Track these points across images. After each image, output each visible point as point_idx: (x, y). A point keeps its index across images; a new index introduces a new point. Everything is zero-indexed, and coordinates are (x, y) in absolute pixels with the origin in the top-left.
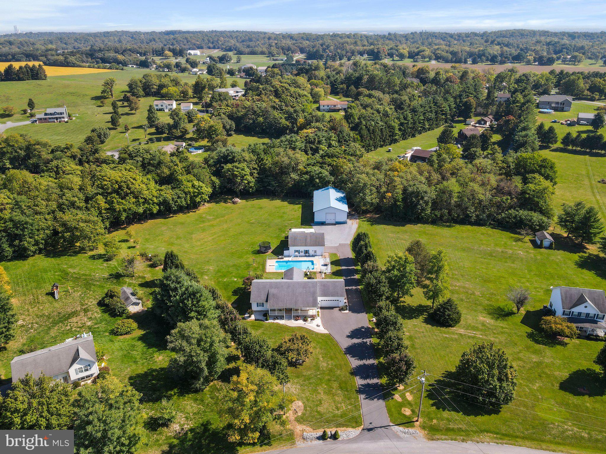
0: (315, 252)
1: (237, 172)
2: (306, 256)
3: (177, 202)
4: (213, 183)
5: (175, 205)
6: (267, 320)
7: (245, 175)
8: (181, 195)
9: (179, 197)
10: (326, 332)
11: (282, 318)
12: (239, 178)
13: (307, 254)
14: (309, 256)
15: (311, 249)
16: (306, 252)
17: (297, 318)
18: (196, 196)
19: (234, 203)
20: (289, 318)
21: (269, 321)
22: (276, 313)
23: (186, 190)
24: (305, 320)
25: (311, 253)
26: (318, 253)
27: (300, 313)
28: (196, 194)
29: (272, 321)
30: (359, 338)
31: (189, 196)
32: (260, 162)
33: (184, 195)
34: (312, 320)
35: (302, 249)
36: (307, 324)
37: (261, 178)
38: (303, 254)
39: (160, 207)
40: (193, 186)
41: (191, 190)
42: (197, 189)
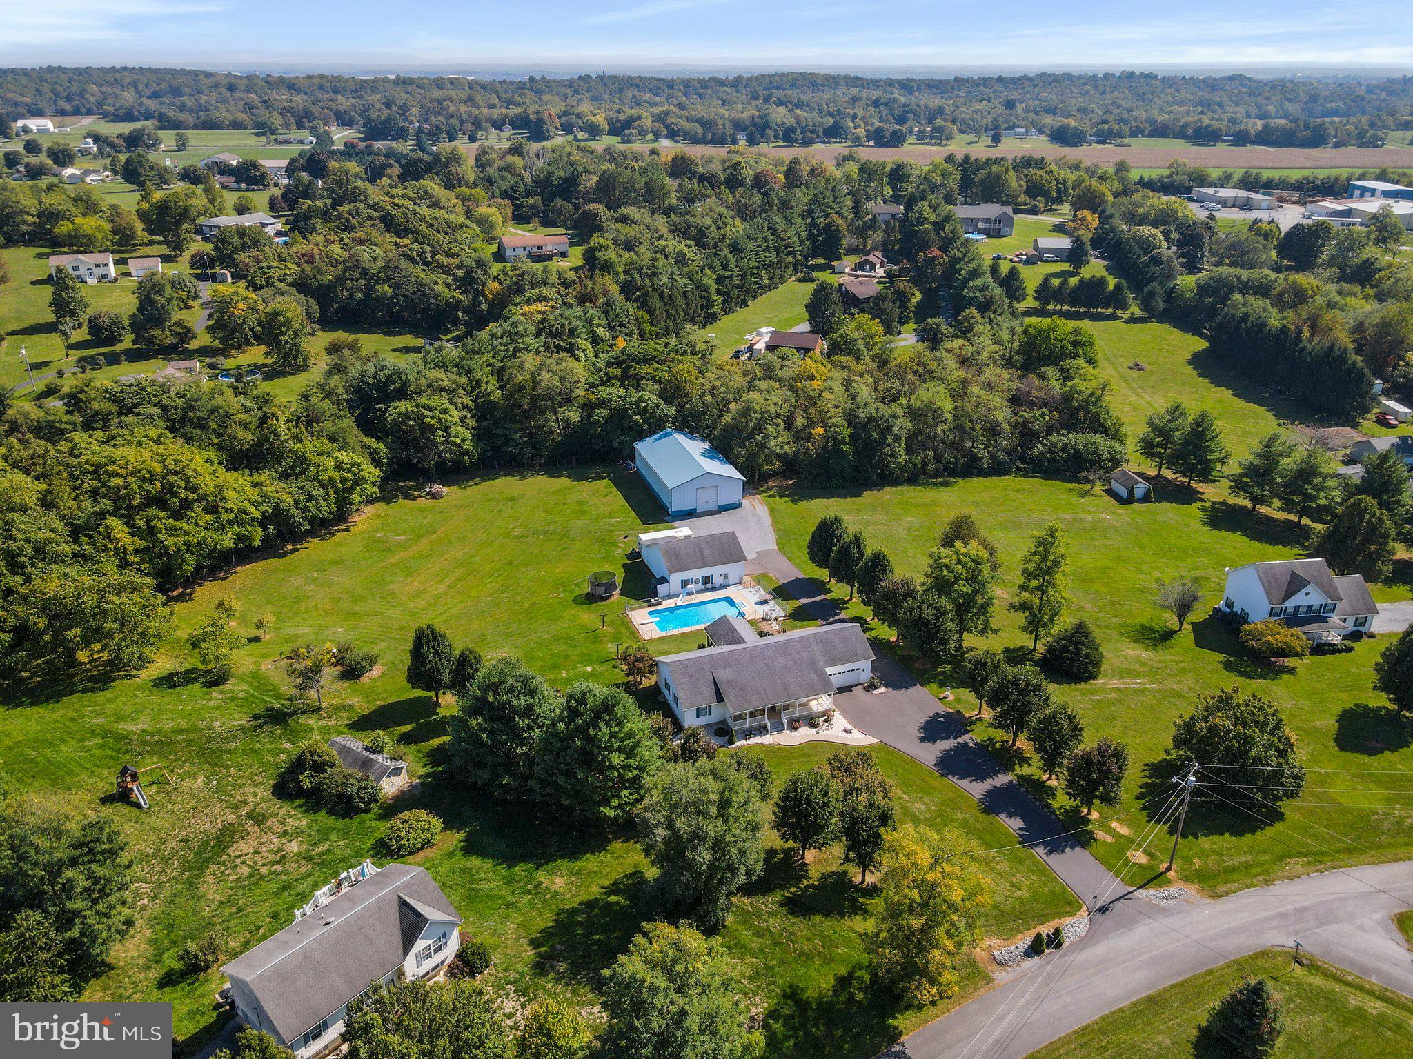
0: (726, 576)
1: (433, 418)
2: (707, 590)
3: (307, 509)
4: (374, 455)
5: (305, 519)
6: (731, 742)
7: (451, 424)
8: (314, 492)
9: (311, 498)
10: (871, 740)
11: (762, 730)
12: (440, 433)
13: (709, 586)
14: (714, 589)
15: (717, 572)
16: (707, 580)
17: (793, 725)
18: (351, 490)
19: (434, 496)
20: (779, 728)
21: (738, 744)
22: (748, 723)
23: (324, 477)
24: (812, 724)
25: (718, 580)
26: (732, 579)
27: (798, 713)
28: (349, 484)
29: (744, 742)
30: (946, 738)
31: (332, 491)
33: (322, 491)
34: (827, 721)
35: (698, 574)
36: (820, 732)
37: (482, 428)
38: (700, 586)
39: (266, 530)
40: (339, 467)
41: (337, 476)
42: (350, 471)
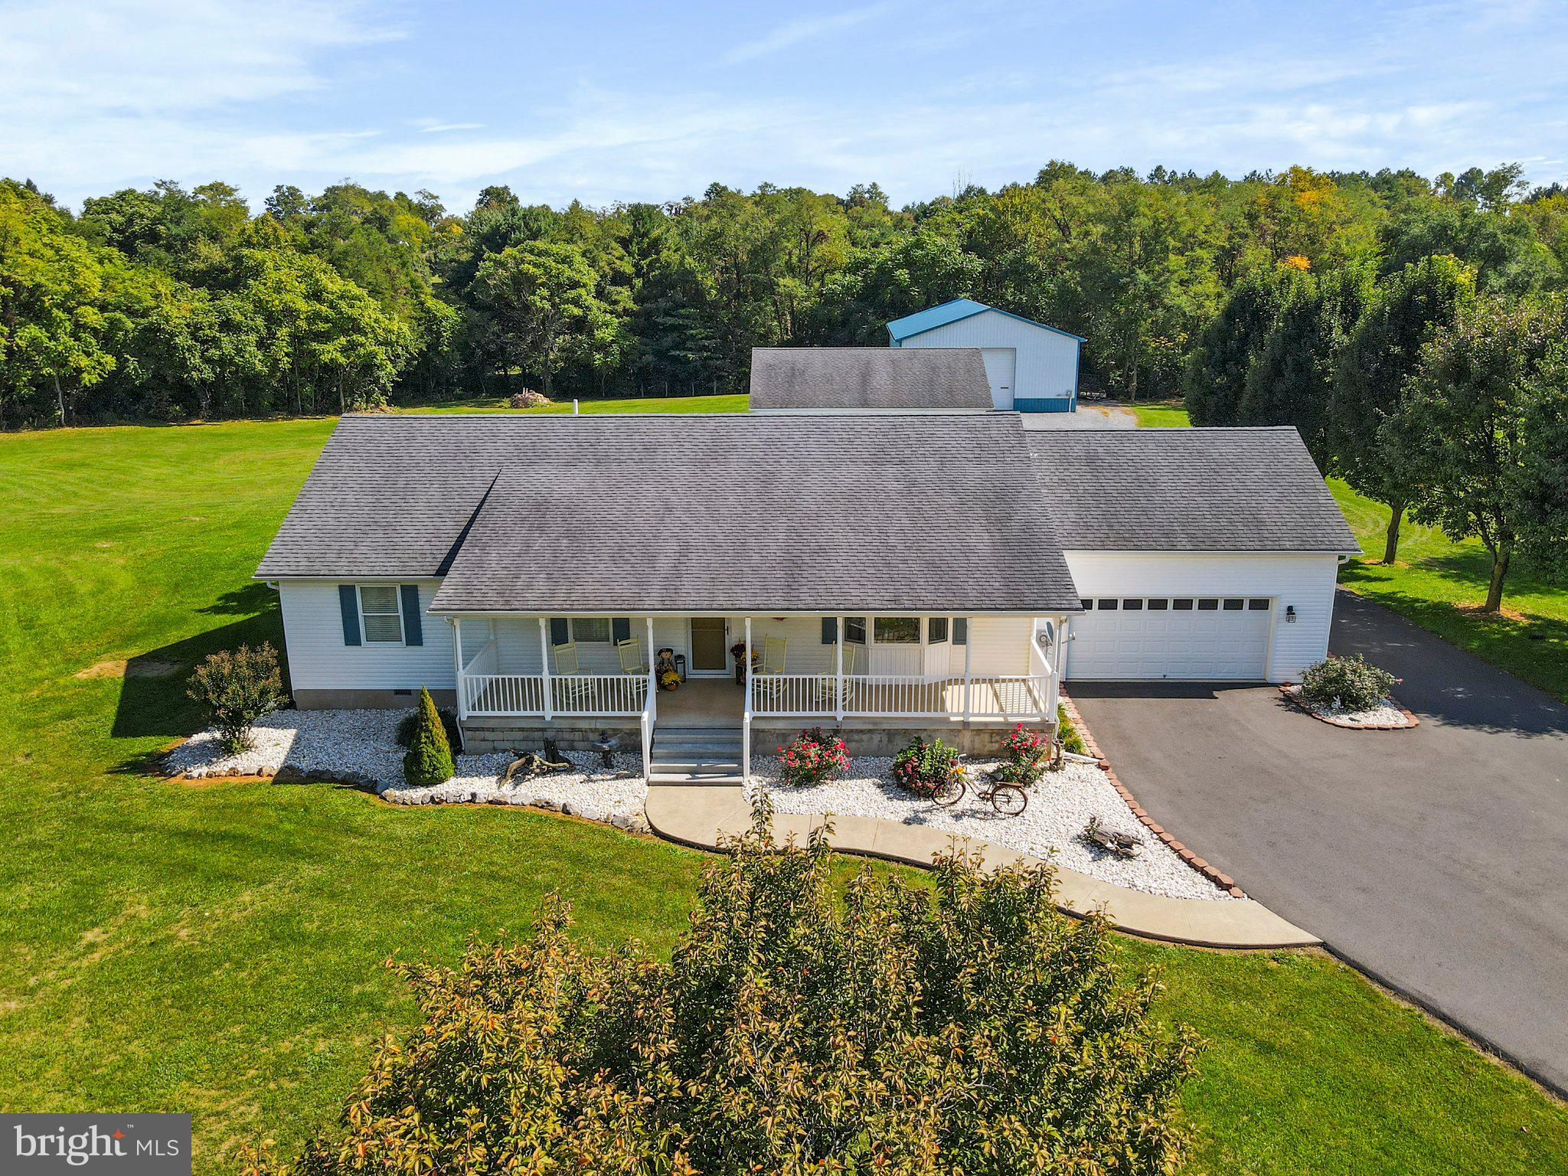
1: (536, 265)
3: (215, 342)
4: (428, 322)
5: (208, 361)
6: (415, 773)
7: (575, 285)
8: (239, 318)
9: (227, 326)
12: (545, 293)
18: (324, 337)
19: (515, 405)
21: (455, 787)
23: (276, 303)
28: (322, 326)
29: (485, 787)
31: (283, 332)
32: (644, 254)
33: (260, 321)
34: (999, 781)
36: (940, 821)
37: (648, 314)
39: (122, 363)
40: (316, 294)
41: (302, 305)
42: (332, 306)
